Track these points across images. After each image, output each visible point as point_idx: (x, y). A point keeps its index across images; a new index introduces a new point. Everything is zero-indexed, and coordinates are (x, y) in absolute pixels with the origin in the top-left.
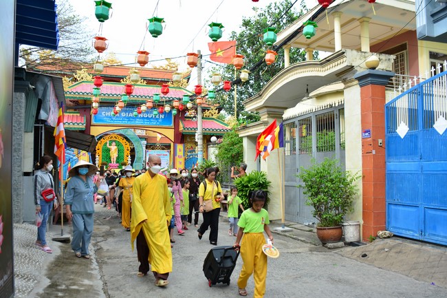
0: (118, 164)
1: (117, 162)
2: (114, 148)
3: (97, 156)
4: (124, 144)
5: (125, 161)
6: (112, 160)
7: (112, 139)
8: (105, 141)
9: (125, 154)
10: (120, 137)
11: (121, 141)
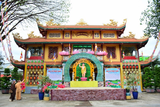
0: (86, 78)
1: (86, 77)
2: (83, 67)
3: (73, 73)
4: (90, 65)
5: (91, 76)
6: (83, 75)
7: (82, 62)
8: (78, 63)
9: (91, 71)
10: (87, 61)
11: (88, 63)
